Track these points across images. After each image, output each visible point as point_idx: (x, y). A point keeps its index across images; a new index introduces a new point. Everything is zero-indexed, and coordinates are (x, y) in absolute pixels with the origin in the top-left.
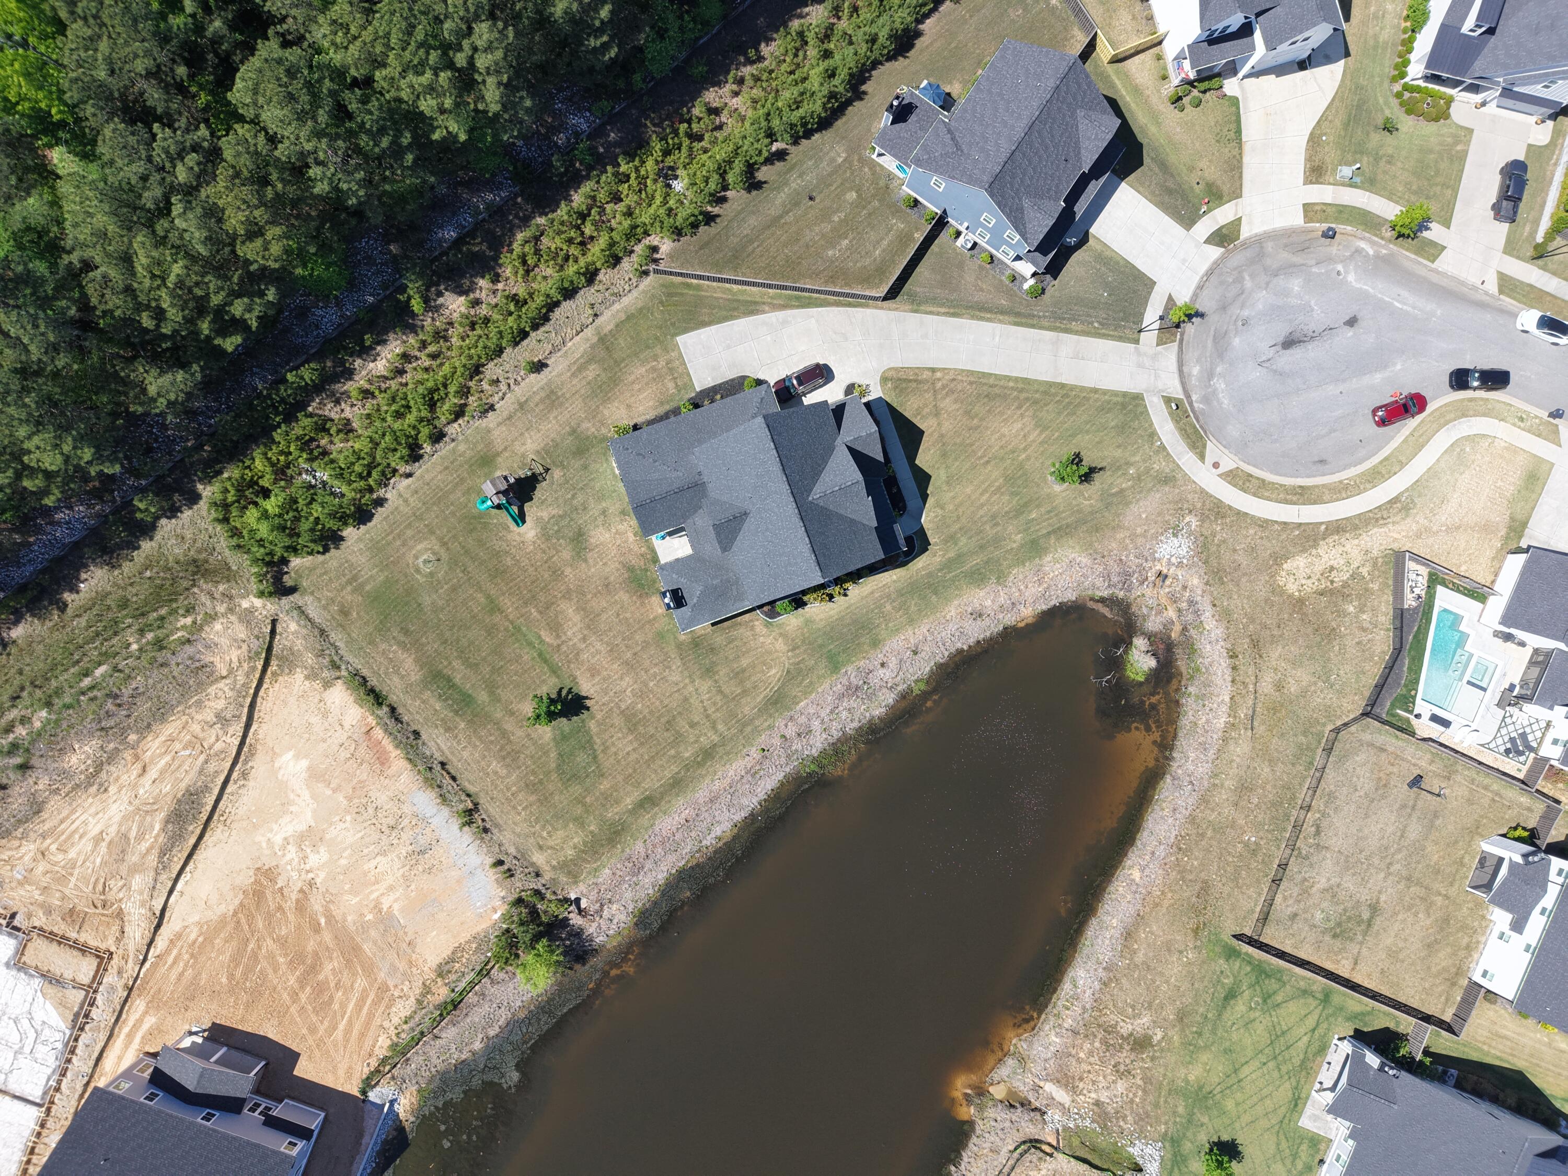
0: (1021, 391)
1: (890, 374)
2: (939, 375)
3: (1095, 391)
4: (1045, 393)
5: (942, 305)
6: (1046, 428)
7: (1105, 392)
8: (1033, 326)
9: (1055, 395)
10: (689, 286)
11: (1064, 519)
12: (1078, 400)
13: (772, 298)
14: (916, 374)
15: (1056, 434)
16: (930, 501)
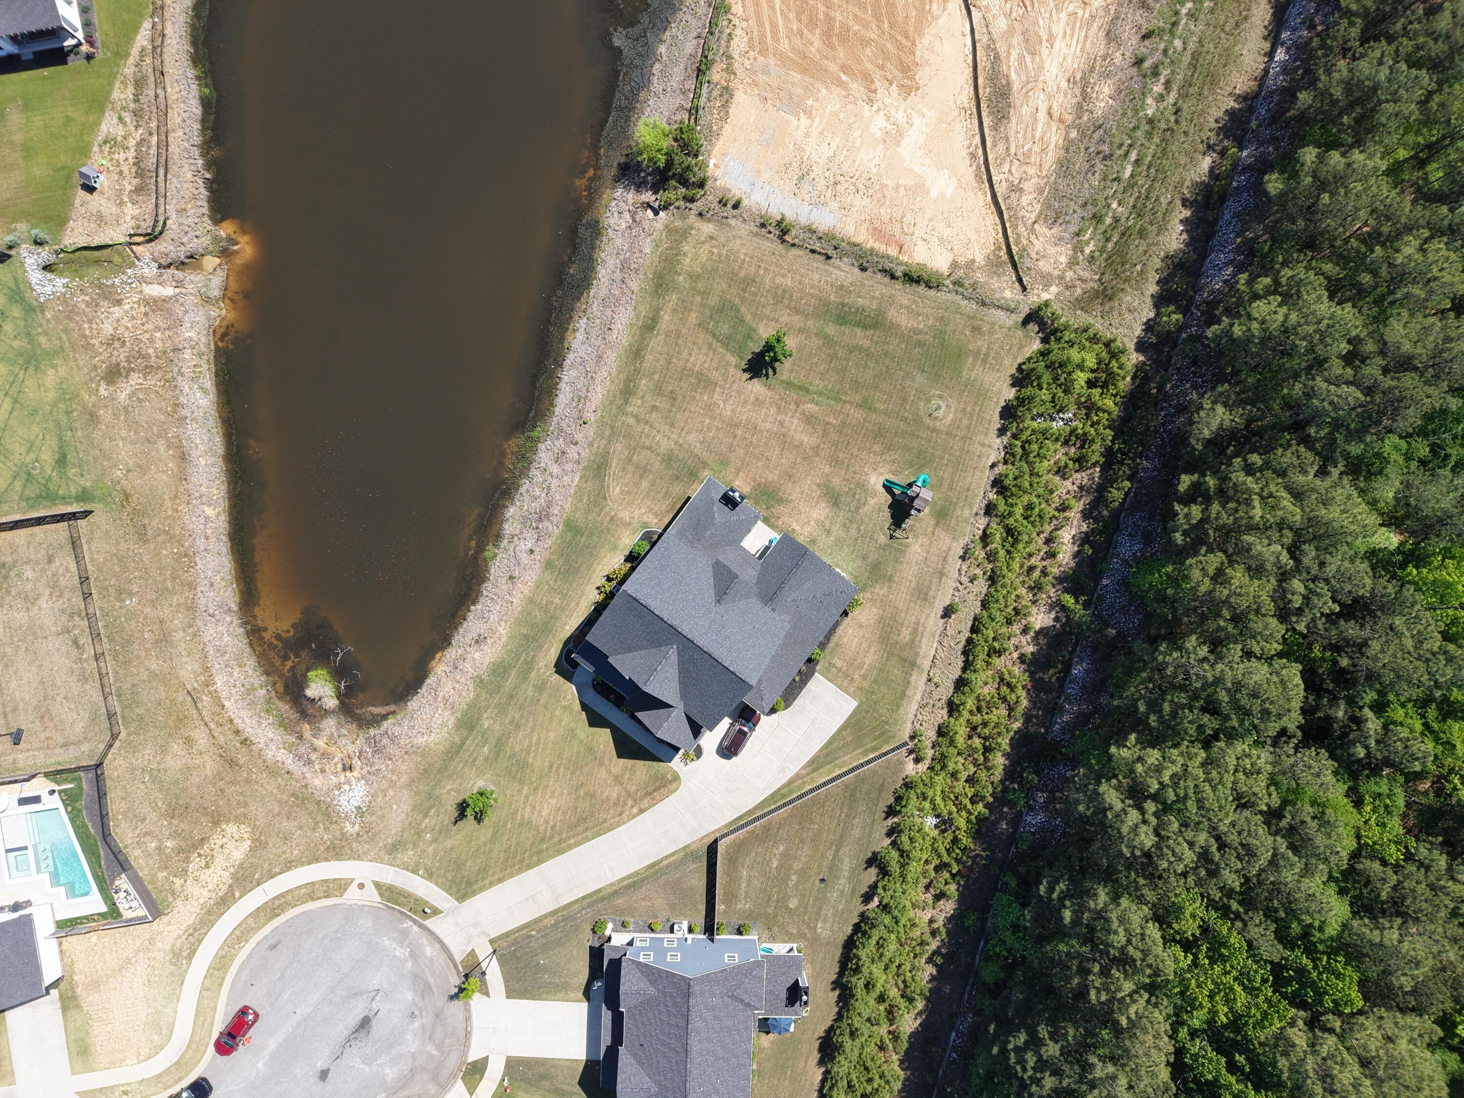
0: (560, 841)
1: (674, 785)
2: (635, 810)
3: (500, 881)
4: (540, 852)
5: (667, 866)
6: (521, 825)
7: (492, 884)
8: (584, 898)
9: (531, 856)
10: (874, 749)
11: (458, 763)
12: (509, 863)
13: (804, 783)
14: (653, 799)
15: (509, 826)
16: (577, 706)
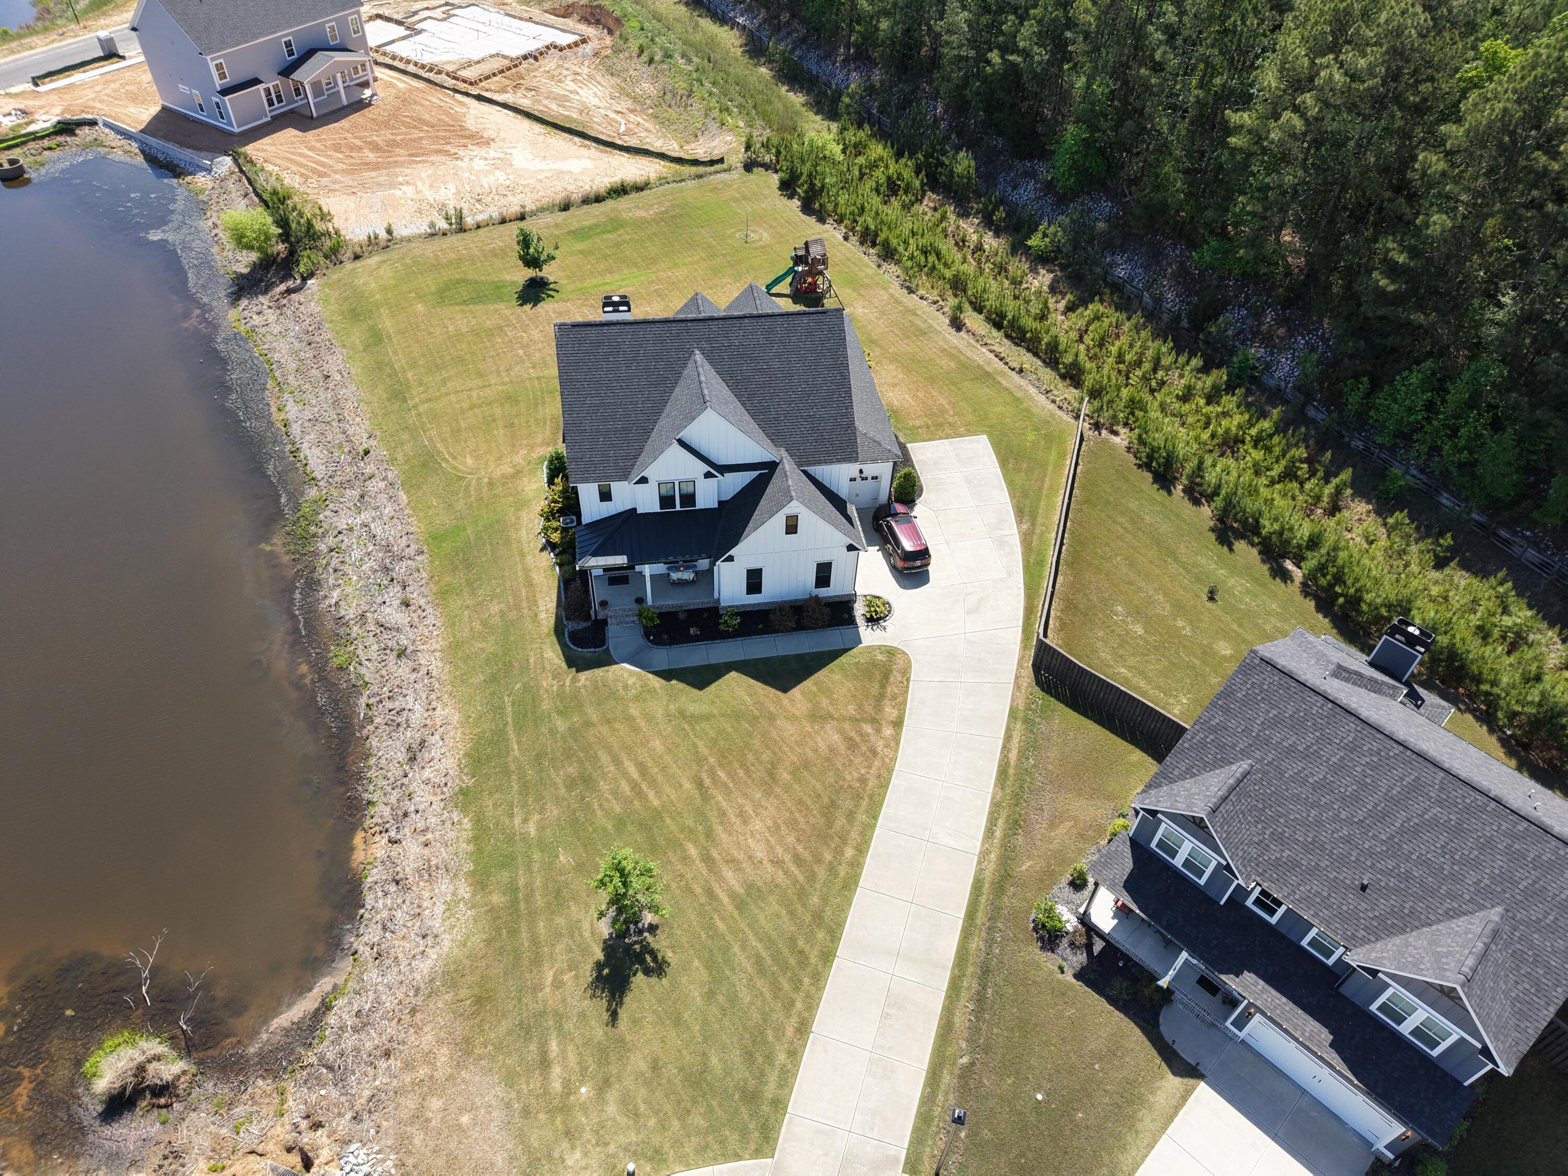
0: (832, 870)
1: (900, 662)
2: (888, 732)
3: (803, 1029)
4: (818, 917)
6: (741, 905)
8: (971, 915)
9: (811, 938)
12: (786, 986)
14: (894, 698)
15: (720, 925)
16: (656, 682)
